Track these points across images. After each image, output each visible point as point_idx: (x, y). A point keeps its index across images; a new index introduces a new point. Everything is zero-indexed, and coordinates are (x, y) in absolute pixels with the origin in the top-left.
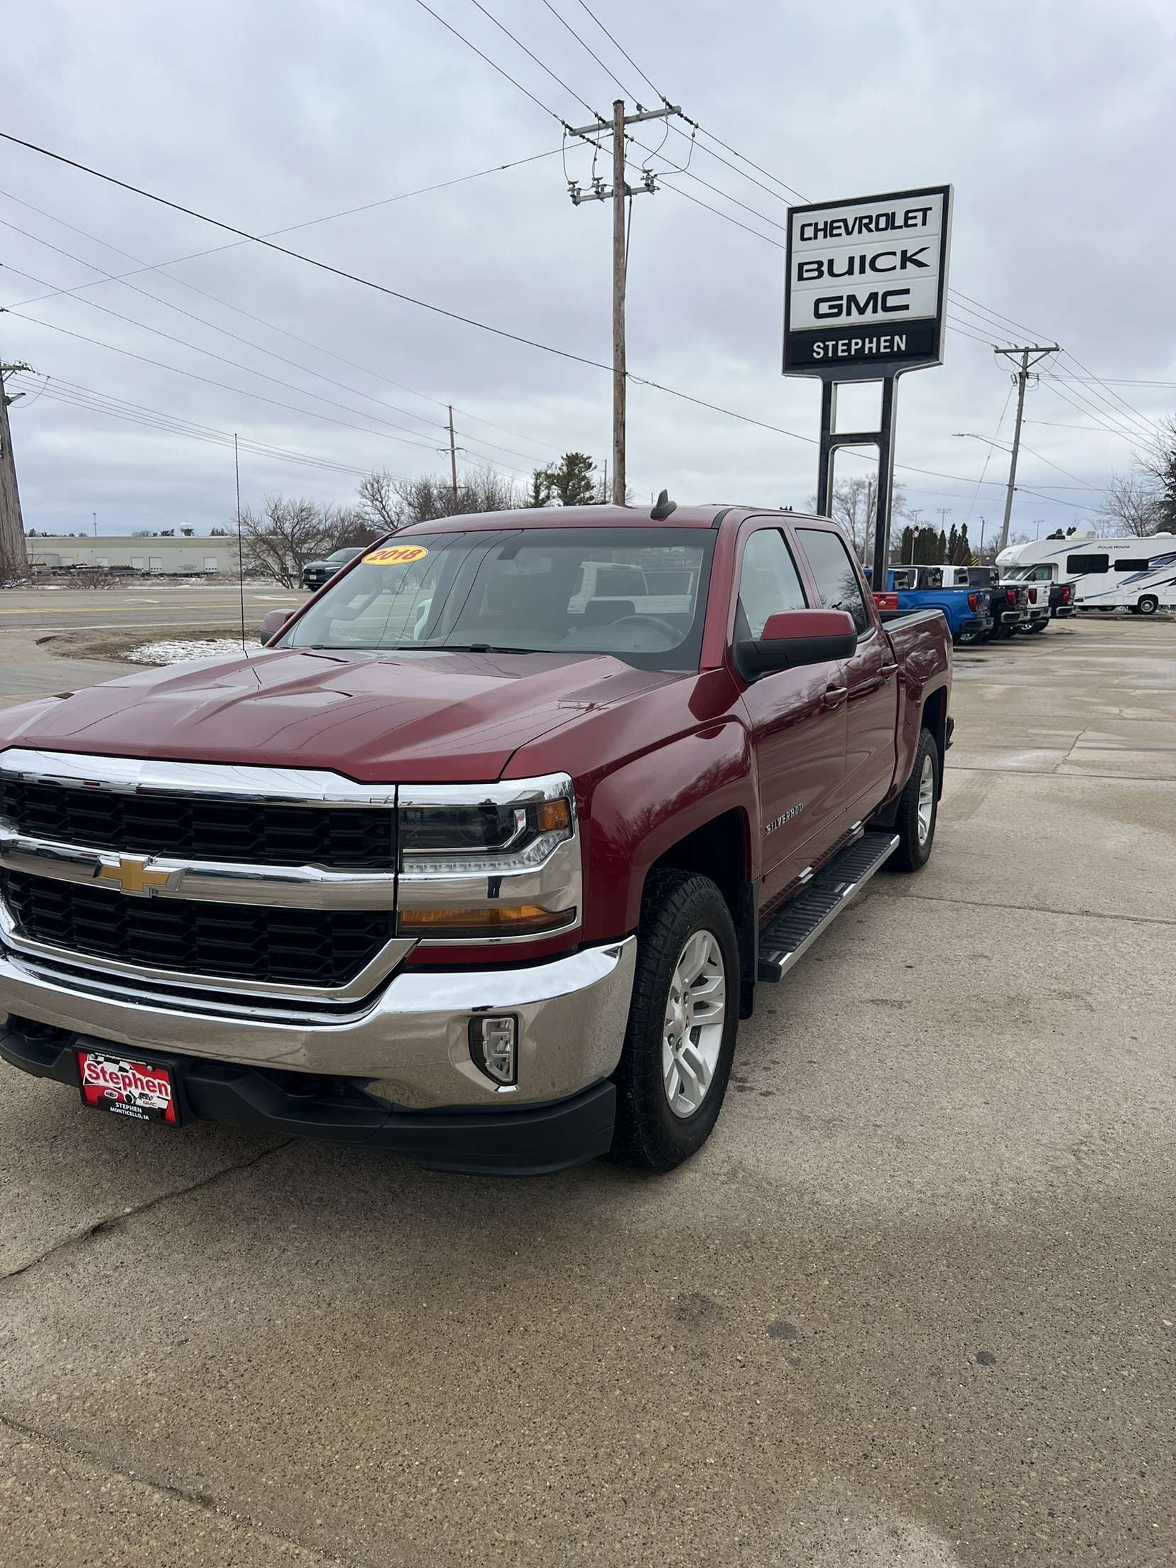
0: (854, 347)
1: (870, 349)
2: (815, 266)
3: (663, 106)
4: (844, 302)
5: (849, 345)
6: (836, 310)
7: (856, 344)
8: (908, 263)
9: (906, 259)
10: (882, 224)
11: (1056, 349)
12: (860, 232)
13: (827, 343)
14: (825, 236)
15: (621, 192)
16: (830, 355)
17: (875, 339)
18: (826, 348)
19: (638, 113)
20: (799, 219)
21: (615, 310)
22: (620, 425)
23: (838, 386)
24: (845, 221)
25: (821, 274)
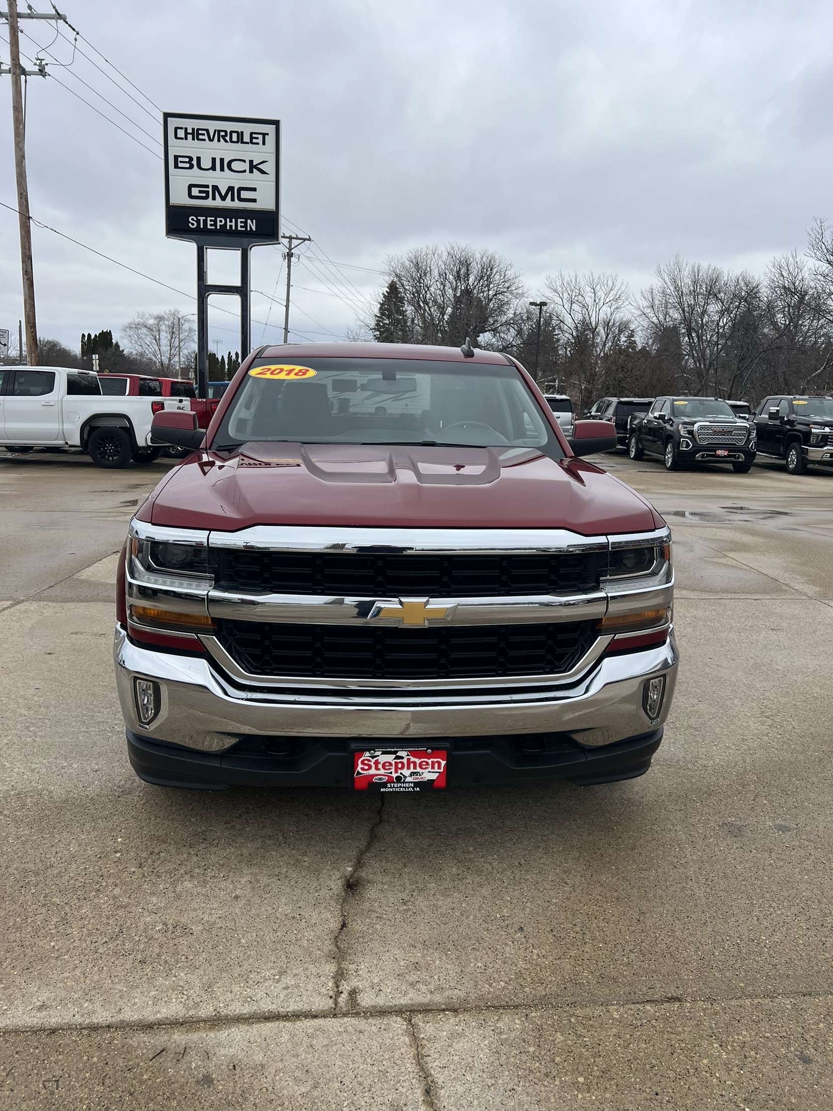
0: (219, 224)
1: (231, 226)
2: (187, 160)
3: (54, 12)
4: (210, 190)
5: (215, 221)
6: (204, 195)
7: (220, 222)
8: (254, 169)
9: (253, 167)
10: (235, 138)
11: (309, 240)
12: (219, 141)
13: (199, 218)
14: (193, 139)
15: (18, 71)
16: (202, 227)
17: (234, 220)
18: (198, 221)
19: (29, 12)
20: (173, 123)
21: (17, 166)
22: (27, 258)
23: (208, 250)
24: (207, 131)
25: (191, 167)
